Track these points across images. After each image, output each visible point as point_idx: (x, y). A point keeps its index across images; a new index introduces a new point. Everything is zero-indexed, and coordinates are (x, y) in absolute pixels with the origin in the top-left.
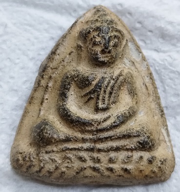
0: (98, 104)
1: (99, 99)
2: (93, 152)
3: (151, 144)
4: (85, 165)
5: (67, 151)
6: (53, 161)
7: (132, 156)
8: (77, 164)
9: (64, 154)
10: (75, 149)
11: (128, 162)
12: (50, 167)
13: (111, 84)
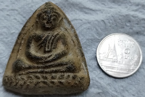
0: (45, 49)
1: (46, 46)
2: (43, 73)
3: (73, 68)
4: (39, 81)
5: (30, 74)
6: (23, 79)
7: (64, 75)
8: (35, 81)
9: (28, 75)
10: (34, 72)
11: (62, 78)
12: (22, 82)
13: (52, 39)
